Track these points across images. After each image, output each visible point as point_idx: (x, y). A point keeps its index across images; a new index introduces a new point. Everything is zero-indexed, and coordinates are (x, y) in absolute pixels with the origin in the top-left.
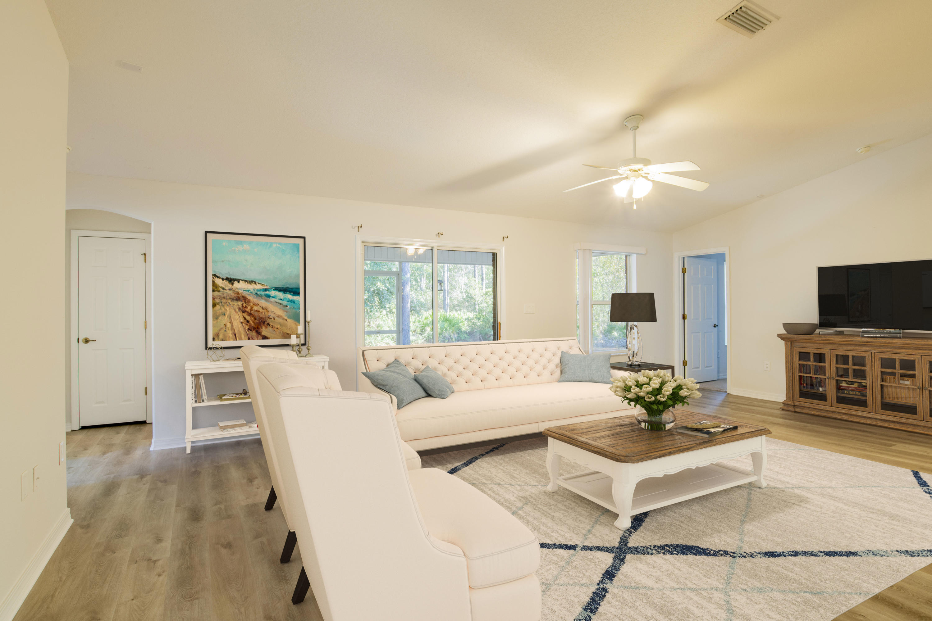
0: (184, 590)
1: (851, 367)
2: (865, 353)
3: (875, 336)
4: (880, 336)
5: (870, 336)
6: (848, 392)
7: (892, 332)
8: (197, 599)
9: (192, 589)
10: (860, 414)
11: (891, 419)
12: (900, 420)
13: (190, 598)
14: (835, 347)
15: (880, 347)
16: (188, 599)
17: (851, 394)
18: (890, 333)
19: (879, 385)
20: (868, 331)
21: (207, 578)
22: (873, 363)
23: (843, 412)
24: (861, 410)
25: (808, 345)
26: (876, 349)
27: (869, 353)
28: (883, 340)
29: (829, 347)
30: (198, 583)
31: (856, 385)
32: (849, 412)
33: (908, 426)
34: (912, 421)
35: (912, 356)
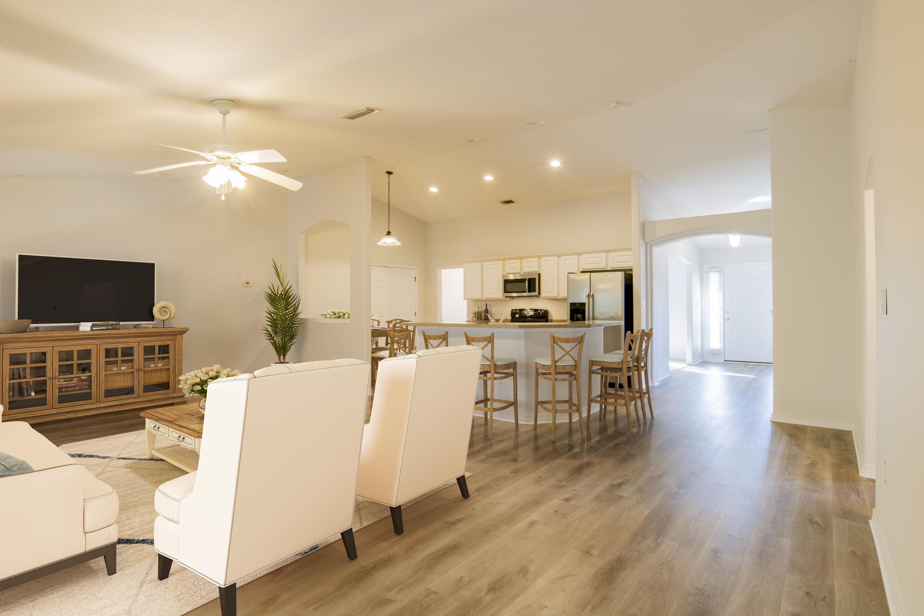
0: (705, 605)
1: (75, 362)
2: (91, 346)
3: (102, 328)
4: (105, 328)
5: (98, 328)
6: (66, 390)
7: (113, 324)
8: (698, 589)
9: (698, 602)
10: (85, 407)
11: (114, 404)
12: (122, 402)
13: (703, 593)
14: (58, 343)
15: (105, 338)
16: (706, 593)
17: (70, 391)
18: (112, 325)
19: (103, 374)
20: (96, 324)
21: (678, 604)
22: (98, 355)
23: (68, 410)
24: (86, 403)
25: (23, 344)
26: (102, 341)
27: (95, 345)
28: (108, 332)
29: (51, 344)
30: (690, 605)
31: (75, 381)
32: (74, 409)
33: (128, 405)
34: (131, 401)
35: (132, 344)
